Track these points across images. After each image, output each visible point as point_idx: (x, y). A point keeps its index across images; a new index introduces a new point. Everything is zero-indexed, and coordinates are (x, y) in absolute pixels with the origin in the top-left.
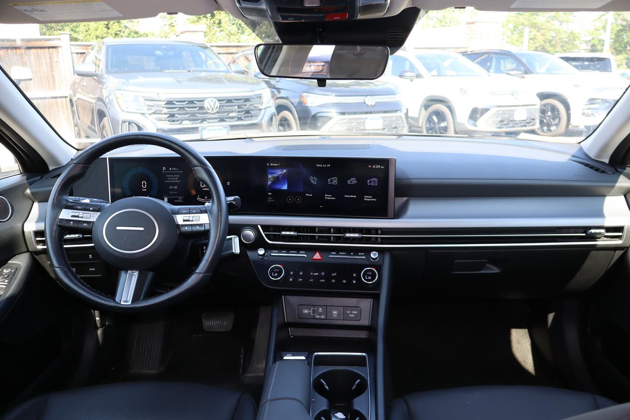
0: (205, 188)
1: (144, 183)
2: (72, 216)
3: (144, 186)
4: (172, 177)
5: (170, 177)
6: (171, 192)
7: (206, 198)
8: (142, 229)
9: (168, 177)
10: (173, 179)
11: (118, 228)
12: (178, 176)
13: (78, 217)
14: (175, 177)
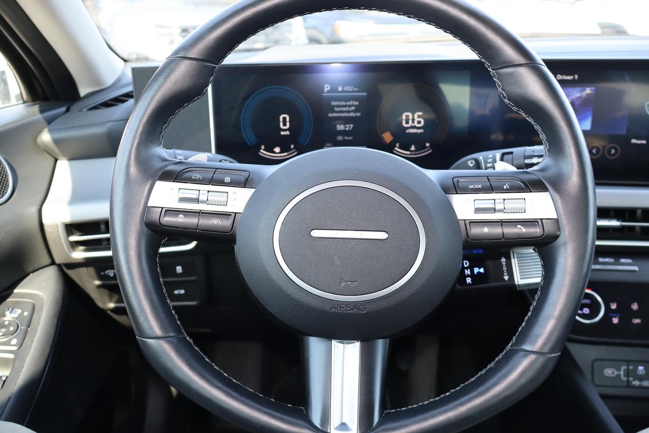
0: (412, 127)
1: (284, 119)
2: (182, 200)
3: (285, 124)
4: (345, 106)
5: (338, 106)
6: (340, 138)
7: (413, 148)
8: (382, 235)
9: (334, 106)
10: (344, 109)
11: (316, 233)
12: (357, 103)
13: (197, 201)
14: (350, 106)
